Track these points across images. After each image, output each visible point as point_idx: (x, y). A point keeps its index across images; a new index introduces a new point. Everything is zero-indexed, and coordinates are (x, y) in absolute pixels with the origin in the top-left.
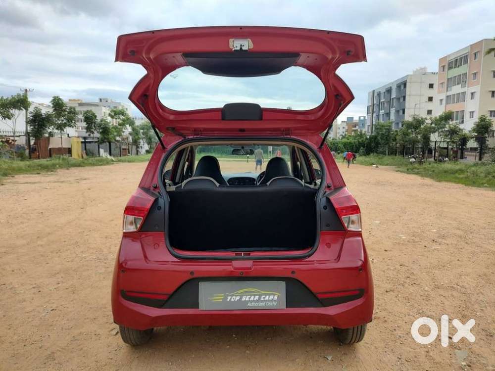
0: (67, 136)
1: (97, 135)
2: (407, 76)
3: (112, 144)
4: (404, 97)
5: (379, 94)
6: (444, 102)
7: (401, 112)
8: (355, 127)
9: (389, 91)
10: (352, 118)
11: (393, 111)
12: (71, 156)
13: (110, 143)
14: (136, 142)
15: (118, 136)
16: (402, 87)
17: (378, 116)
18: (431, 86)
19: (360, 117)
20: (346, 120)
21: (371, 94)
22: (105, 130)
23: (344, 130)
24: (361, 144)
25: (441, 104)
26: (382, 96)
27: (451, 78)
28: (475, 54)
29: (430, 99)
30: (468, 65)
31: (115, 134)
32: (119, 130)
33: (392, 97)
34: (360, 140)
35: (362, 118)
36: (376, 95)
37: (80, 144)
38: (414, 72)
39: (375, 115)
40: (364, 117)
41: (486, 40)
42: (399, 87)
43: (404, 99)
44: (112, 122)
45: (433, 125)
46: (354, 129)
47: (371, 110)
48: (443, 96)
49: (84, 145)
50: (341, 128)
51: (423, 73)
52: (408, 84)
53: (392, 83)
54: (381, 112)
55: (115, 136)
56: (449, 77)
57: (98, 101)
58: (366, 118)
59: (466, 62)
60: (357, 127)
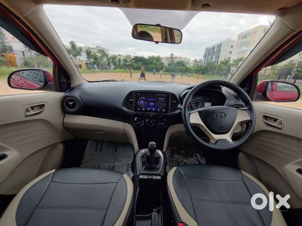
0: (78, 60)
1: (92, 60)
2: (223, 42)
3: (99, 65)
4: (220, 51)
5: (209, 49)
6: (237, 54)
7: (218, 57)
8: (197, 63)
9: (214, 48)
10: (197, 59)
11: (214, 57)
12: (81, 69)
13: (98, 64)
14: (109, 64)
15: (101, 61)
16: (220, 47)
17: (208, 59)
18: (232, 47)
19: (200, 59)
20: (194, 60)
21: (206, 49)
22: (96, 58)
23: (193, 64)
24: (201, 70)
25: (236, 54)
26: (211, 50)
27: (242, 43)
28: (255, 32)
29: (231, 52)
30: (251, 37)
31: (100, 60)
32: (101, 58)
33: (215, 51)
34: (201, 68)
35: (201, 60)
36: (208, 50)
37: (85, 64)
38: (225, 40)
39: (206, 58)
40: (202, 59)
41: (261, 25)
42: (218, 46)
43: (220, 52)
44: (99, 55)
45: (234, 63)
46: (197, 64)
47: (205, 56)
48: (237, 51)
49: (86, 65)
50: (192, 63)
51: (229, 40)
52: (222, 45)
53: (215, 45)
54: (209, 57)
55: (100, 61)
56: (242, 42)
57: (96, 47)
58: (203, 60)
59: (250, 36)
60: (198, 63)
